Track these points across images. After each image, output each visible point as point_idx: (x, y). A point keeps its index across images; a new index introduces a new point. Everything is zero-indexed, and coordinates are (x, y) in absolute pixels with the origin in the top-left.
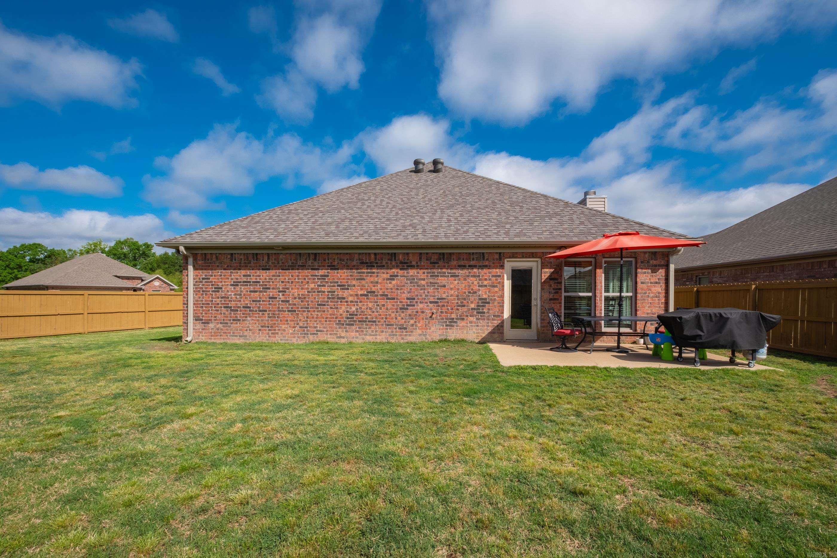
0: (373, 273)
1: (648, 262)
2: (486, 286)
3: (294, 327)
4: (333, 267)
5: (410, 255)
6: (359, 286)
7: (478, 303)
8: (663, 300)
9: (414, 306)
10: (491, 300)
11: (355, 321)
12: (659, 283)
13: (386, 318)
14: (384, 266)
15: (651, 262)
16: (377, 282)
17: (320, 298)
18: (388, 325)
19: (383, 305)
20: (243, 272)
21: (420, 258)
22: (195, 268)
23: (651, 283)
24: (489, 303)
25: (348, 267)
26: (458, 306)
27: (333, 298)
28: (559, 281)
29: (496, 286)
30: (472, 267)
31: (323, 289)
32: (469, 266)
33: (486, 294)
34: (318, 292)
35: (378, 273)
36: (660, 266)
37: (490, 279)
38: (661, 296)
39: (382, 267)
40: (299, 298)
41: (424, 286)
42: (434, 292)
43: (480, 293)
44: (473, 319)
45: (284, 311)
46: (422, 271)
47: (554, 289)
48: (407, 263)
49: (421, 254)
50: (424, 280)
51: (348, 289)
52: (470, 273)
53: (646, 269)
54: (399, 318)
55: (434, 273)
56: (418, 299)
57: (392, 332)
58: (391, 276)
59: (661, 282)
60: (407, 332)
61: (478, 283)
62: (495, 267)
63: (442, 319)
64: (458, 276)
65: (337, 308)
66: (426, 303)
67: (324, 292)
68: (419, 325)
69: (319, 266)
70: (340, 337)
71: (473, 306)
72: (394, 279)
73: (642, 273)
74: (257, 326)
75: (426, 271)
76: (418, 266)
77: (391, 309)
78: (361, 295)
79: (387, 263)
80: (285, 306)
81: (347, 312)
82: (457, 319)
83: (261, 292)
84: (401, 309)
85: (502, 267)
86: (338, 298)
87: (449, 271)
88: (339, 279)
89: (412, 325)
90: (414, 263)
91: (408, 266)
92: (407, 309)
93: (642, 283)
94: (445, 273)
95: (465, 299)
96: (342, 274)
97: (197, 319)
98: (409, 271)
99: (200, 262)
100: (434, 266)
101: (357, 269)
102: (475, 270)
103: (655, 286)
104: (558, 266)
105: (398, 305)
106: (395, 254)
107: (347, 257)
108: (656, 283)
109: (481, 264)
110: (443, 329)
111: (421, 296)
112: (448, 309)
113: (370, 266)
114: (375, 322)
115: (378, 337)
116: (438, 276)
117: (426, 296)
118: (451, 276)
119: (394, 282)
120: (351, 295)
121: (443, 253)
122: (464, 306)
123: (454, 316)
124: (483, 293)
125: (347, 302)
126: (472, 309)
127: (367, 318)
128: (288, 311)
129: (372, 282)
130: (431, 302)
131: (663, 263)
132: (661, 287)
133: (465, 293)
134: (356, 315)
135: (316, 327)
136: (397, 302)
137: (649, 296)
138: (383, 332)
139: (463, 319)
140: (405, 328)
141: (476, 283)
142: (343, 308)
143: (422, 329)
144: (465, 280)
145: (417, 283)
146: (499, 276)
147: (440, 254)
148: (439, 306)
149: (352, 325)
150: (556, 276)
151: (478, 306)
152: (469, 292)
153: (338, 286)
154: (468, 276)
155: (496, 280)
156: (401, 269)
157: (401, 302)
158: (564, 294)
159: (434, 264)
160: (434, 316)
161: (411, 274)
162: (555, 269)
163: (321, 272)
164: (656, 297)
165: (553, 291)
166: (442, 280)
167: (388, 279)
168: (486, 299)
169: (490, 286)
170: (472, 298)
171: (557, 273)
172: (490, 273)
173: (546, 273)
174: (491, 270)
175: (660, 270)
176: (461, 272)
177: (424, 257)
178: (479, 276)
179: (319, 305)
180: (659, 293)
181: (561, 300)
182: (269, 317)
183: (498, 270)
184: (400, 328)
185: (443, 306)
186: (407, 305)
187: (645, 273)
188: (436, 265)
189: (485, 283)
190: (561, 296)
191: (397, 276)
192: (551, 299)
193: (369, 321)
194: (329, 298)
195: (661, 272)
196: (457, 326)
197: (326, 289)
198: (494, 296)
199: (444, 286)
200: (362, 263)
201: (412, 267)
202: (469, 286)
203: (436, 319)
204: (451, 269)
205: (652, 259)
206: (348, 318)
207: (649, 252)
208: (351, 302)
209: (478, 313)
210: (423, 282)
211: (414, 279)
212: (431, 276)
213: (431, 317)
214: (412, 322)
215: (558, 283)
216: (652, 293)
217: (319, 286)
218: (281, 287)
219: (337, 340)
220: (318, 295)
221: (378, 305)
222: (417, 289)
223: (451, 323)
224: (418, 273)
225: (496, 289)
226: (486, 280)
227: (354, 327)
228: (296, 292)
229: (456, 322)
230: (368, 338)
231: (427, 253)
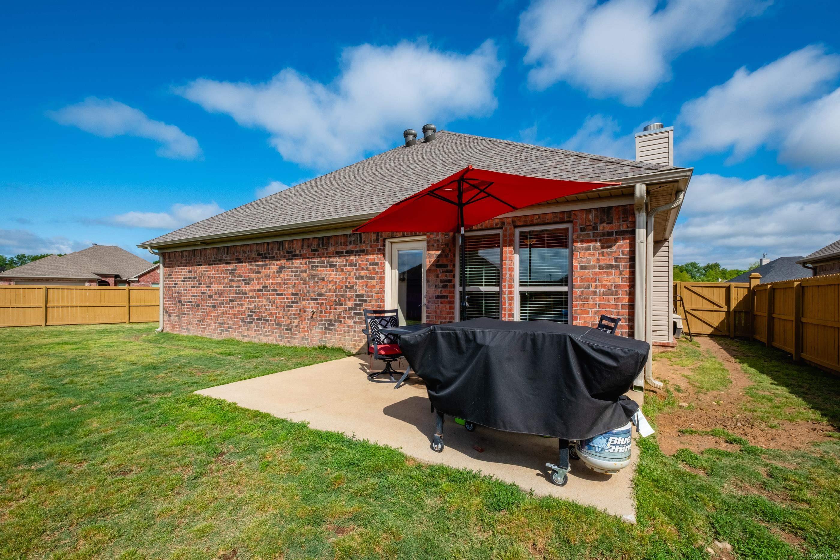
0: (266, 265)
1: (595, 228)
2: (362, 278)
3: (215, 323)
4: (239, 261)
5: (295, 242)
6: (256, 280)
7: (355, 300)
8: (626, 301)
9: (297, 303)
10: (368, 296)
11: (253, 319)
12: (618, 267)
13: (276, 317)
14: (274, 257)
15: (600, 227)
16: (269, 276)
17: (231, 293)
18: (277, 325)
19: (274, 302)
20: (188, 268)
21: (303, 246)
22: (165, 266)
23: (601, 267)
24: (365, 301)
25: (250, 260)
26: (336, 304)
27: (239, 294)
28: (449, 268)
29: (373, 279)
30: (349, 253)
31: (232, 284)
32: (347, 252)
33: (363, 288)
34: (230, 287)
35: (270, 265)
36: (621, 234)
37: (367, 269)
38: (620, 291)
39: (272, 258)
40: (219, 294)
41: (306, 279)
42: (314, 287)
43: (357, 287)
44: (350, 322)
45: (209, 306)
46: (304, 261)
47: (442, 281)
48: (291, 252)
49: (303, 240)
50: (305, 271)
51: (249, 284)
52: (347, 260)
53: (591, 241)
54: (286, 317)
55: (314, 262)
56: (301, 295)
57: (281, 333)
58: (280, 268)
59: (621, 265)
60: (292, 334)
61: (355, 274)
62: (373, 253)
63: (322, 320)
64: (335, 266)
65: (241, 304)
66: (308, 300)
67: (233, 287)
68: (302, 326)
69: (231, 260)
70: (244, 336)
71: (350, 304)
72: (281, 272)
73: (581, 249)
74: (194, 321)
75: (307, 261)
76: (301, 255)
77: (280, 306)
78: (259, 290)
79: (276, 253)
80: (210, 302)
81: (249, 308)
82: (335, 321)
83: (197, 287)
84: (288, 306)
85: (382, 251)
86: (243, 294)
87: (328, 259)
88: (243, 273)
89: (296, 327)
90: (297, 252)
91: (293, 256)
92: (292, 307)
93: (583, 268)
94: (323, 262)
95: (342, 296)
96: (245, 268)
97: (165, 312)
98: (294, 261)
99: (167, 260)
100: (314, 254)
101: (255, 262)
102: (352, 257)
103: (608, 274)
104: (447, 245)
105: (285, 302)
106: (282, 241)
107: (248, 248)
108: (611, 267)
109: (358, 249)
110: (322, 333)
111: (303, 291)
112: (326, 308)
113: (265, 258)
114: (267, 320)
115: (270, 338)
116: (317, 266)
117: (308, 291)
118: (330, 266)
119: (282, 275)
120: (251, 291)
121: (322, 237)
122: (341, 304)
123: (332, 317)
124: (360, 288)
125: (248, 298)
126: (350, 309)
127: (262, 316)
128: (213, 306)
129: (265, 276)
130: (312, 299)
131: (624, 228)
132: (621, 274)
133: (342, 287)
134: (254, 312)
135: (228, 324)
136: (284, 299)
137: (595, 293)
138: (273, 332)
139: (340, 322)
140: (291, 330)
141: (352, 273)
142: (246, 303)
143: (305, 331)
144: (342, 270)
145: (300, 275)
146: (377, 264)
147: (319, 238)
148: (318, 304)
149: (251, 323)
150: (444, 261)
151: (355, 305)
152: (347, 287)
153: (243, 280)
154: (345, 265)
155: (374, 269)
156: (287, 260)
157: (287, 299)
158: (458, 289)
159: (314, 253)
160: (314, 316)
161: (295, 265)
162: (443, 251)
163: (232, 266)
164: (611, 294)
165: (441, 284)
166: (321, 272)
167: (278, 272)
168: (362, 296)
169: (367, 278)
170: (349, 294)
171: (447, 256)
172: (367, 260)
173: (431, 256)
174: (368, 257)
175: (620, 242)
176: (338, 261)
177: (306, 244)
178: (355, 265)
179: (231, 300)
180: (617, 286)
181: (453, 297)
182: (202, 312)
183: (375, 256)
184: (287, 330)
185: (322, 304)
186: (293, 303)
187: (588, 249)
188: (316, 253)
189: (362, 273)
190: (453, 292)
191: (284, 268)
192: (438, 297)
193: (264, 320)
194: (236, 294)
195: (623, 245)
196: (335, 330)
197: (234, 284)
198: (371, 292)
199: (323, 279)
200: (259, 255)
201: (295, 256)
202: (347, 278)
203: (317, 320)
204: (330, 257)
205: (602, 222)
206: (249, 315)
207: (596, 209)
208: (251, 297)
209: (355, 314)
210: (305, 275)
211: (297, 271)
212: (312, 267)
213: (312, 317)
214: (296, 322)
215: (447, 271)
216: (603, 286)
217: (231, 280)
218: (207, 281)
219: (241, 339)
220: (230, 290)
221: (270, 302)
222: (300, 283)
223: (329, 326)
224: (301, 263)
225: (374, 282)
226: (363, 269)
227: (253, 325)
228: (216, 287)
229: (334, 325)
230: (263, 340)
231: (308, 239)
